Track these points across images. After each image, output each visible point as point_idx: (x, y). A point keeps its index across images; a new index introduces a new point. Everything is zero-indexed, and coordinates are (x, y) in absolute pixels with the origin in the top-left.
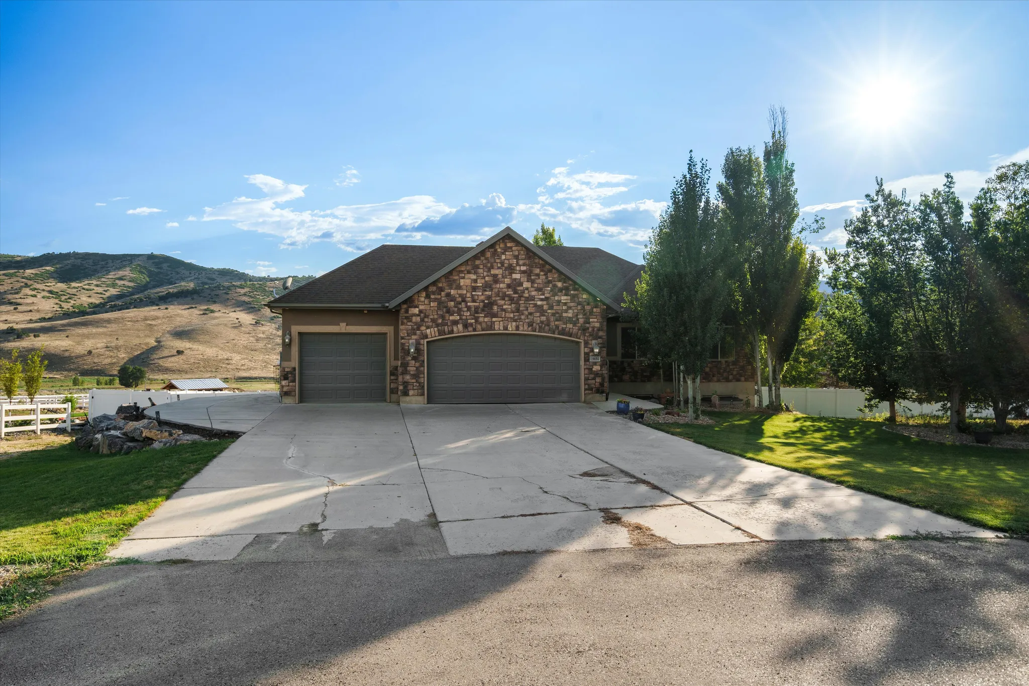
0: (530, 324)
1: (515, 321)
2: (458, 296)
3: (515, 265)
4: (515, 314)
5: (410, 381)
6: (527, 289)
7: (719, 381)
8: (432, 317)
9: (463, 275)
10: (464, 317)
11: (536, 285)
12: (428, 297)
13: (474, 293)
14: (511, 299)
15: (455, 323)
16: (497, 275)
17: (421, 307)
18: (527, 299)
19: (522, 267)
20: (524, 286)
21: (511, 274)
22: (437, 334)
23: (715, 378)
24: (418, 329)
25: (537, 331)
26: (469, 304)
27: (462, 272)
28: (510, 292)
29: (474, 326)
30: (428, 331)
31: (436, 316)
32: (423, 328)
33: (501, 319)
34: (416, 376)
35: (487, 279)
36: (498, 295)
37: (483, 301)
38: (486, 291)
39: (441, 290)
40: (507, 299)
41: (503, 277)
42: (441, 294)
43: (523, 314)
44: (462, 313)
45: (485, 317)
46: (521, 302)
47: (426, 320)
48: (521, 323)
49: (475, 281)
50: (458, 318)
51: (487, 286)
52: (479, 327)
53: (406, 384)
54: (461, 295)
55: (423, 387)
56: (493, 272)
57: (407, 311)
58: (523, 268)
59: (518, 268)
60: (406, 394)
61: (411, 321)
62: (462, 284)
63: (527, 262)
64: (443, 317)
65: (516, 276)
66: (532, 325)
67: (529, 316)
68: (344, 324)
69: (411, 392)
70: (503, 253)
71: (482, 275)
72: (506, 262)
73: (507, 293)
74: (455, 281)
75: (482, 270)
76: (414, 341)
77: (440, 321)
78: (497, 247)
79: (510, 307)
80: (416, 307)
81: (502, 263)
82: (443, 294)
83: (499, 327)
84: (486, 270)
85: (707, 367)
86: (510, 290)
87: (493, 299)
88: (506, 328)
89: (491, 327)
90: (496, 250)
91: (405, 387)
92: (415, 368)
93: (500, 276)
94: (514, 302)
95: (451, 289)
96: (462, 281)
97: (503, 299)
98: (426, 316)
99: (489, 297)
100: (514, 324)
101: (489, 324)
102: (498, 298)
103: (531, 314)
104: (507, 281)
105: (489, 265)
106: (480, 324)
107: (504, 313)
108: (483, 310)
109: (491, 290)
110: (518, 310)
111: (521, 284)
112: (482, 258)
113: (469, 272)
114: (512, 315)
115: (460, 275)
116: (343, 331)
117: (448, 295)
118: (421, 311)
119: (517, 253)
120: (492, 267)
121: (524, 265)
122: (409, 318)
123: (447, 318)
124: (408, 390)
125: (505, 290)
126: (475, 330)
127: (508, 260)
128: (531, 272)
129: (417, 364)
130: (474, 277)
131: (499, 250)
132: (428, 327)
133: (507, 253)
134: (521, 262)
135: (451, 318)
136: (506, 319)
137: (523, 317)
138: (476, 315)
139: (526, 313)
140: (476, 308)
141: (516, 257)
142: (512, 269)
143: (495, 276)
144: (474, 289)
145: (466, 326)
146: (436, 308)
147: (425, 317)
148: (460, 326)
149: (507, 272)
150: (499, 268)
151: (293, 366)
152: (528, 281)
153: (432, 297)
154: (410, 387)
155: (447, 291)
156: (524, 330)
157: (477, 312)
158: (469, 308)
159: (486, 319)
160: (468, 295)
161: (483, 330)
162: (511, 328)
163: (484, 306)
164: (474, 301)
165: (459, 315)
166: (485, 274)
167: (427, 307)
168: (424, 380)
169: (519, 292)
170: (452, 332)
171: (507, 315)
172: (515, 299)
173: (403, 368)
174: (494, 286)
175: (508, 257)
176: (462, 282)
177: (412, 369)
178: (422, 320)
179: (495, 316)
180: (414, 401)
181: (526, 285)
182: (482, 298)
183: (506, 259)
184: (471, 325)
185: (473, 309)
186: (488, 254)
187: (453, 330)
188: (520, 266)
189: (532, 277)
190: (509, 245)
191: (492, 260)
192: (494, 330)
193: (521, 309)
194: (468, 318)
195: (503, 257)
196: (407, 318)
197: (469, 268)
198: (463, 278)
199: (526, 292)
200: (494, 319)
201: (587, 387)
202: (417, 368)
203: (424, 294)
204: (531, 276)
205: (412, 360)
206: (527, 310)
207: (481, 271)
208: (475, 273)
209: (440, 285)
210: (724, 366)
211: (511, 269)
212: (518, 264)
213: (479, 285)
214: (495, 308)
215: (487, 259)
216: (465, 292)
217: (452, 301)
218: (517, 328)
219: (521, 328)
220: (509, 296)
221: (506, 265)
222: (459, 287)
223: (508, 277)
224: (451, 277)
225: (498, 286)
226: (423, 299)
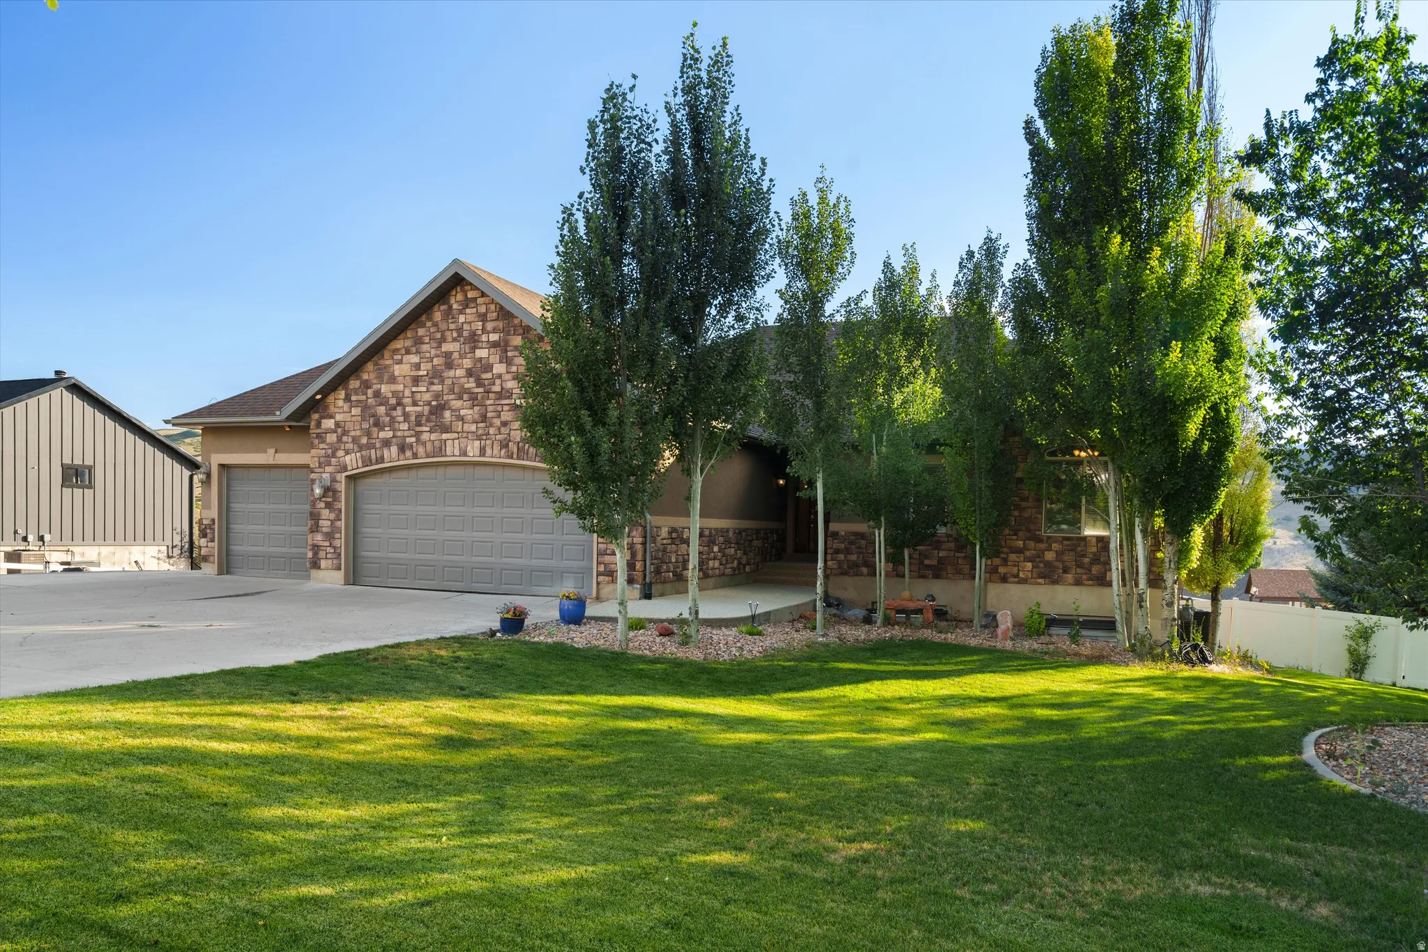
0: (505, 445)
1: (479, 438)
2: (390, 395)
3: (480, 332)
4: (480, 425)
5: (321, 543)
6: (500, 376)
7: (1078, 583)
8: (353, 433)
9: (399, 357)
10: (399, 434)
11: (514, 369)
12: (347, 399)
13: (414, 389)
14: (473, 398)
15: (387, 443)
16: (451, 353)
17: (339, 417)
18: (501, 395)
19: (491, 335)
20: (495, 371)
21: (473, 349)
22: (360, 464)
23: (1069, 577)
24: (334, 455)
25: (515, 456)
26: (408, 409)
27: (396, 351)
28: (471, 384)
29: (415, 449)
30: (348, 458)
31: (358, 433)
32: (341, 453)
33: (456, 435)
34: (330, 536)
35: (436, 361)
36: (452, 391)
37: (429, 404)
38: (433, 384)
39: (366, 385)
40: (466, 397)
41: (461, 357)
42: (366, 394)
43: (491, 425)
44: (397, 425)
45: (431, 432)
46: (489, 402)
47: (345, 439)
48: (488, 442)
49: (417, 366)
50: (390, 434)
51: (436, 375)
52: (421, 450)
53: (316, 548)
54: (394, 393)
55: (340, 554)
56: (446, 347)
57: (319, 425)
58: (494, 337)
59: (484, 338)
60: (315, 565)
61: (323, 442)
62: (396, 373)
63: (500, 324)
64: (368, 434)
65: (482, 353)
66: (507, 446)
67: (502, 429)
68: (273, 451)
69: (323, 563)
70: (461, 312)
71: (428, 355)
72: (466, 327)
73: (466, 386)
74: (386, 367)
75: (428, 346)
76: (328, 475)
77: (364, 440)
78: (452, 301)
79: (470, 412)
80: (331, 417)
81: (460, 330)
82: (370, 392)
83: (452, 451)
84: (434, 345)
85: (1049, 549)
86: (472, 380)
87: (445, 398)
88: (464, 454)
89: (440, 451)
90: (450, 307)
91: (316, 554)
92: (329, 523)
93: (456, 355)
94: (476, 402)
95: (381, 383)
96: (396, 367)
97: (460, 398)
98: (345, 433)
99: (437, 396)
100: (477, 443)
101: (437, 444)
102: (452, 397)
103: (505, 424)
104: (467, 363)
105: (439, 335)
106: (424, 444)
107: (460, 423)
108: (428, 420)
109: (442, 382)
110: (484, 418)
111: (489, 368)
112: (429, 324)
113: (408, 352)
114: (473, 428)
115: (395, 357)
116: (271, 462)
117: (377, 394)
118: (337, 424)
119: (482, 309)
120: (443, 340)
121: (494, 331)
122: (321, 437)
123: (375, 436)
124: (320, 559)
125: (463, 380)
126: (415, 456)
127: (470, 323)
128: (507, 343)
129: (332, 516)
130: (414, 359)
131: (455, 306)
132: (347, 453)
133: (468, 311)
134: (490, 326)
135: (382, 435)
136: (463, 435)
137: (492, 431)
138: (418, 429)
139: (497, 422)
140: (419, 416)
141: (483, 318)
142: (475, 341)
143: (448, 355)
144: (416, 380)
145: (402, 449)
146: (359, 418)
147: (343, 434)
148: (394, 449)
149: (467, 346)
150: (454, 340)
151: (212, 517)
152: (501, 362)
153: (354, 398)
154: (322, 554)
155: (376, 387)
156: (495, 454)
157: (419, 424)
158: (406, 416)
159: (434, 436)
160: (407, 393)
161: (428, 457)
162: (473, 449)
163: (431, 413)
164: (415, 404)
165: (394, 430)
166: (433, 352)
167: (347, 417)
168: (340, 542)
169: (486, 383)
170: (381, 460)
171: (466, 427)
172: (479, 396)
173: (313, 522)
174: (445, 374)
175: (470, 318)
176: (398, 370)
177: (325, 524)
178: (339, 440)
179: (447, 429)
180: (329, 578)
181: (499, 368)
182: (427, 397)
183: (465, 322)
184: (411, 446)
185: (413, 418)
186: (438, 316)
187: (382, 457)
188: (488, 333)
189: (509, 354)
190: (470, 295)
191: (443, 326)
192: (446, 456)
193: (489, 415)
194: (406, 433)
195: (462, 319)
196: (319, 436)
197: (408, 343)
198: (400, 362)
199: (498, 382)
200: (445, 436)
201: (602, 568)
202: (332, 522)
203: (342, 394)
204: (506, 351)
205: (326, 508)
206: (499, 416)
207: (425, 347)
208: (418, 352)
209: (365, 376)
210: (1094, 549)
211: (473, 341)
212: (484, 330)
213: (421, 373)
214: (447, 414)
215: (436, 325)
216: (401, 387)
217: (381, 404)
218: (483, 452)
219: (489, 451)
220: (468, 391)
221: (465, 334)
222: (393, 380)
223: (469, 355)
224: (381, 362)
225: (451, 373)
226: (340, 403)
